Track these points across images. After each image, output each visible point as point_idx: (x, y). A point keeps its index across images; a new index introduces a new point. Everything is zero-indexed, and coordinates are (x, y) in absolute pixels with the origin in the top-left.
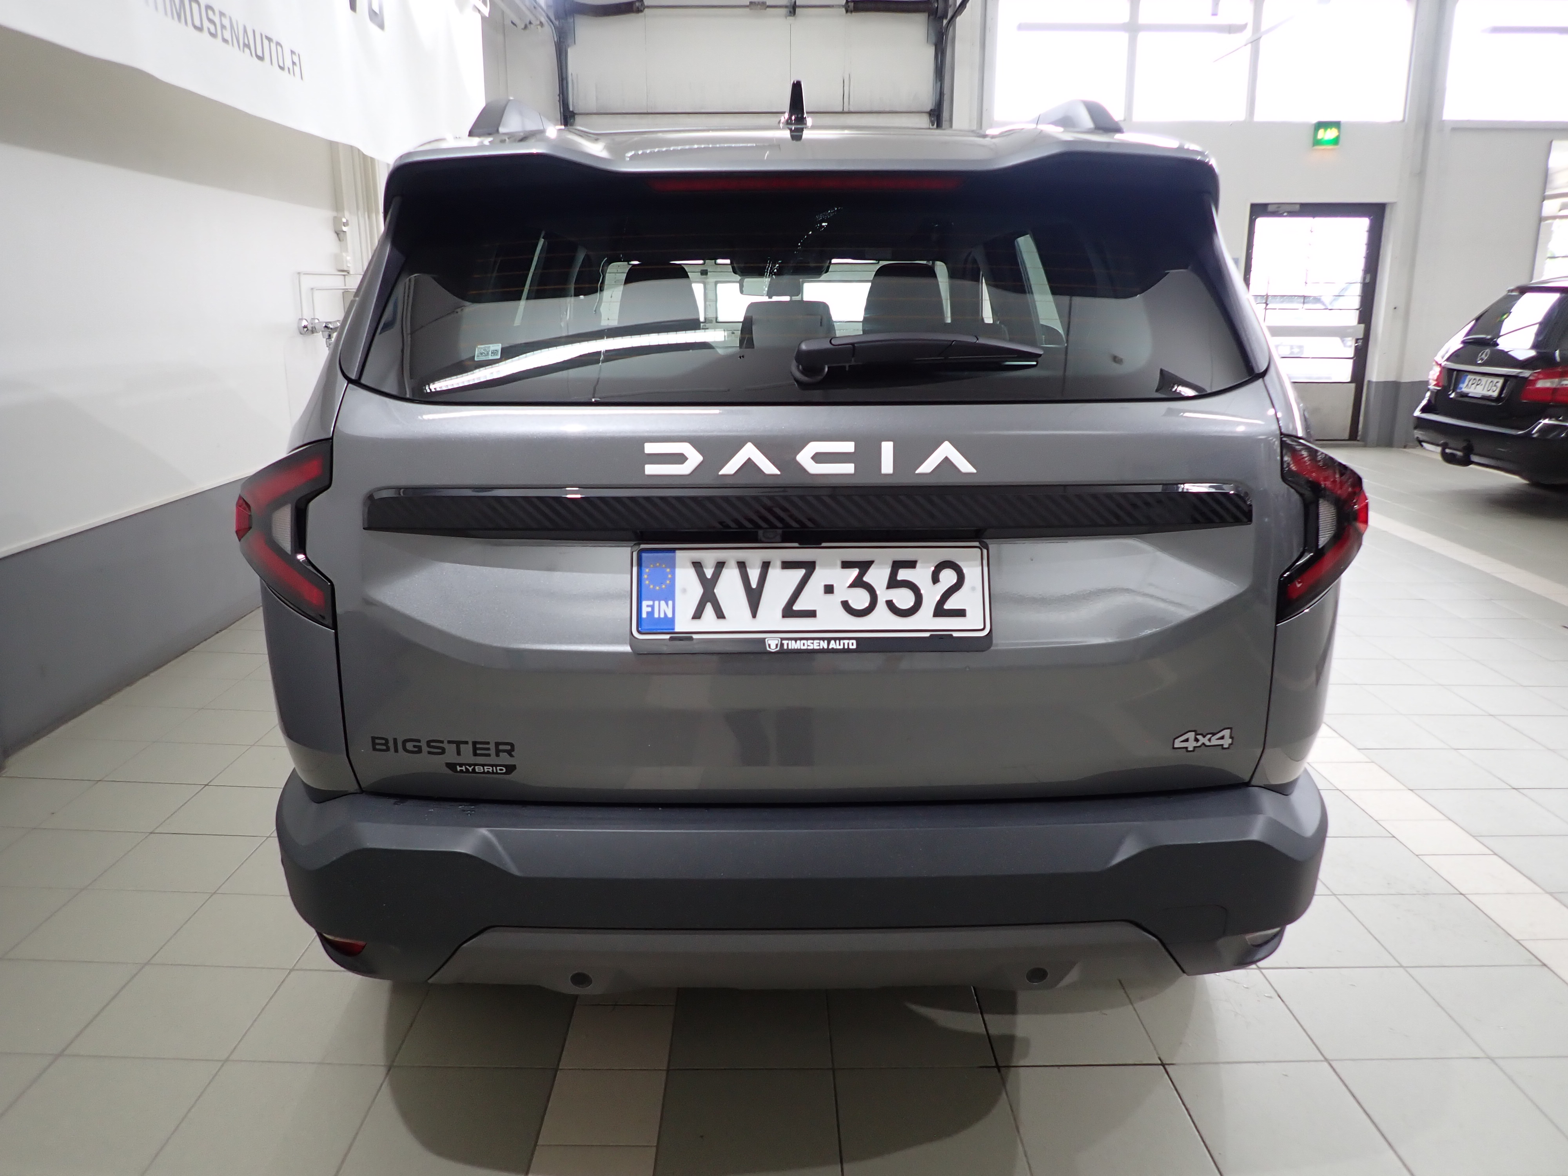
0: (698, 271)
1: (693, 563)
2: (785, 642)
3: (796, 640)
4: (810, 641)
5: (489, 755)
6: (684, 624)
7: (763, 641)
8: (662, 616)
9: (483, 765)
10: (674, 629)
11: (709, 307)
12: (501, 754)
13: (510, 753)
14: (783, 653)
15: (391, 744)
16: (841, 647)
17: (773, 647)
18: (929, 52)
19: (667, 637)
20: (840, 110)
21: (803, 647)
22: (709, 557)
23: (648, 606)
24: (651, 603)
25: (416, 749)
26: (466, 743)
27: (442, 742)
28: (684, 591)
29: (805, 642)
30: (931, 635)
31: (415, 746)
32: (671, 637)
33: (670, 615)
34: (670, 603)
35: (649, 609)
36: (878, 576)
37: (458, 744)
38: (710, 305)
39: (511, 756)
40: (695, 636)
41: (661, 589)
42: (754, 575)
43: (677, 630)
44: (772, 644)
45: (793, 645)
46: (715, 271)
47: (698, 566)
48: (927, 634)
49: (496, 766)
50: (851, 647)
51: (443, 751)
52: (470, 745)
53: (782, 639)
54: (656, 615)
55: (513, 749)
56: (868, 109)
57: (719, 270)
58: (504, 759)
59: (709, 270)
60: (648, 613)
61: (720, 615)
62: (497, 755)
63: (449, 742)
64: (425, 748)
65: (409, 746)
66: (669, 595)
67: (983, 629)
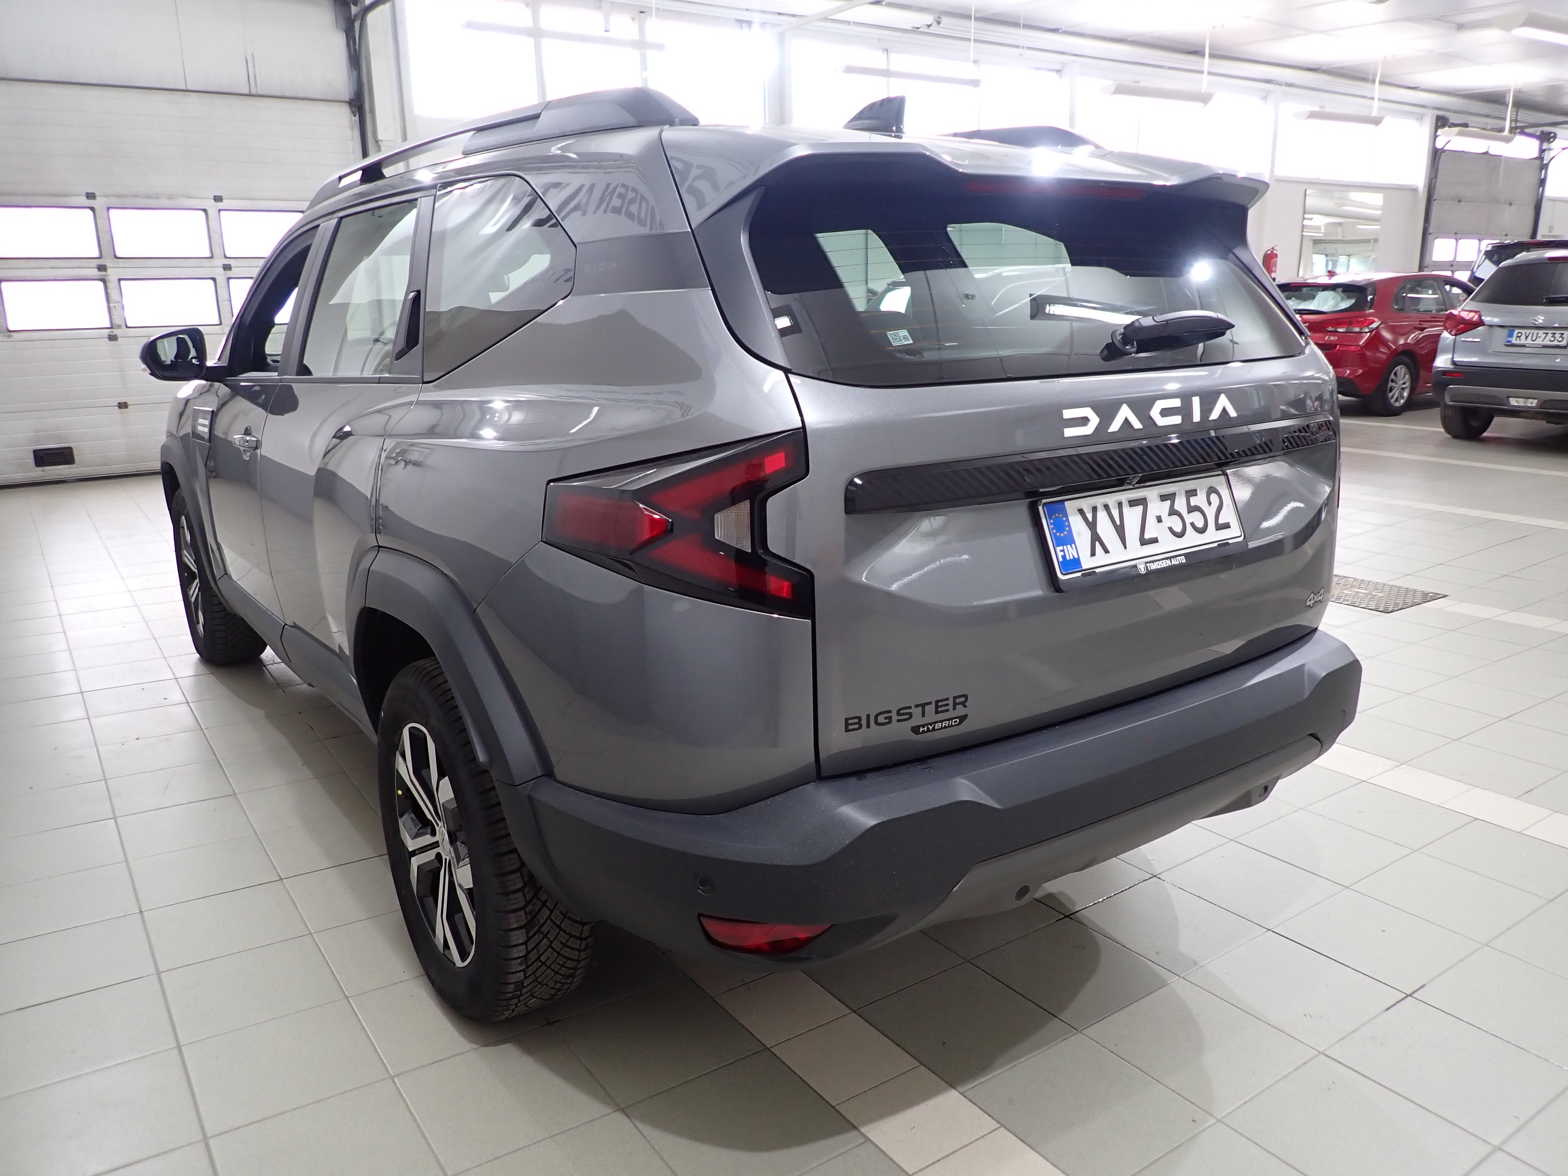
0: (93, 266)
1: (1078, 510)
2: (1148, 565)
3: (1153, 562)
4: (1161, 562)
5: (947, 710)
6: (1087, 563)
7: (1135, 566)
8: (1072, 558)
9: (941, 722)
10: (1081, 567)
11: (114, 308)
12: (957, 706)
13: (964, 704)
14: (1150, 573)
15: (864, 722)
16: (1178, 563)
17: (1143, 570)
18: (339, 40)
19: (1079, 574)
20: (246, 91)
21: (1159, 567)
22: (1086, 504)
23: (1061, 551)
24: (1061, 548)
25: (887, 720)
26: (930, 703)
27: (910, 708)
28: (1079, 534)
29: (1158, 562)
30: (1218, 545)
31: (886, 718)
32: (1082, 574)
33: (1076, 556)
34: (1073, 545)
35: (1062, 553)
36: (1180, 504)
37: (923, 706)
38: (115, 307)
39: (965, 707)
40: (1097, 570)
41: (1065, 535)
42: (1115, 513)
43: (1084, 567)
44: (1142, 569)
45: (1154, 566)
46: (116, 266)
47: (1081, 511)
48: (1216, 545)
49: (952, 719)
50: (1183, 562)
51: (911, 715)
52: (933, 705)
53: (1146, 563)
54: (1068, 558)
55: (966, 700)
56: (279, 94)
57: (121, 265)
58: (960, 711)
59: (108, 265)
60: (1062, 556)
61: (1107, 551)
62: (954, 709)
63: (917, 706)
64: (895, 717)
65: (881, 719)
66: (1069, 540)
67: (1241, 536)
